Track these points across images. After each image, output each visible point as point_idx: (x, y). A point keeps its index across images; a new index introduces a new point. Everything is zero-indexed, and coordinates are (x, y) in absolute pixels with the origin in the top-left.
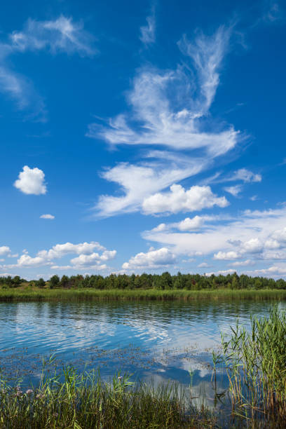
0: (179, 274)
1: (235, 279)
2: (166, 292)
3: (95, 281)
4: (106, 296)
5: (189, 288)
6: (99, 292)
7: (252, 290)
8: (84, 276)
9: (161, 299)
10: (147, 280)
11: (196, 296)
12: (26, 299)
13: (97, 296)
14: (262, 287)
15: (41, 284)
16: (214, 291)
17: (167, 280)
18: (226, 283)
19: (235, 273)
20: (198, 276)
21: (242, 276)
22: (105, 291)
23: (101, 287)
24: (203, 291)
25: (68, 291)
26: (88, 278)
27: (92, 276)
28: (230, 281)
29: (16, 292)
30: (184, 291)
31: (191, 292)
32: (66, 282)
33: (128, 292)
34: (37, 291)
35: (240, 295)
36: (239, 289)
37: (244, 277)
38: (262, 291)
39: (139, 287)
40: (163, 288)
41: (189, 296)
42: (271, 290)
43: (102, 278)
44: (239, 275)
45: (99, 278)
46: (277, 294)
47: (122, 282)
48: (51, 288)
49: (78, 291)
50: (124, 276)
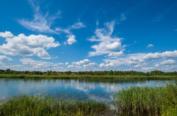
0: (115, 71)
1: (132, 73)
2: (111, 76)
3: (91, 73)
4: (94, 77)
5: (118, 75)
6: (92, 76)
7: (137, 76)
8: (88, 72)
9: (109, 78)
10: (106, 73)
11: (120, 78)
12: (73, 78)
13: (92, 77)
14: (141, 75)
15: (76, 73)
16: (125, 76)
17: (112, 73)
18: (130, 74)
19: (133, 71)
20: (121, 71)
21: (135, 71)
22: (94, 76)
23: (93, 74)
24: (122, 76)
25: (84, 76)
26: (89, 72)
27: (90, 71)
28: (131, 73)
29: (70, 76)
30: (116, 76)
31: (118, 76)
32: (83, 73)
33: (100, 76)
34: (75, 76)
35: (133, 77)
36: (134, 75)
37: (135, 72)
38: (141, 76)
39: (103, 74)
40: (110, 75)
41: (118, 77)
42: (143, 76)
43: (93, 72)
44: (134, 71)
45: (92, 72)
46: (145, 77)
47: (99, 73)
48: (79, 75)
49: (86, 76)
50: (99, 71)
